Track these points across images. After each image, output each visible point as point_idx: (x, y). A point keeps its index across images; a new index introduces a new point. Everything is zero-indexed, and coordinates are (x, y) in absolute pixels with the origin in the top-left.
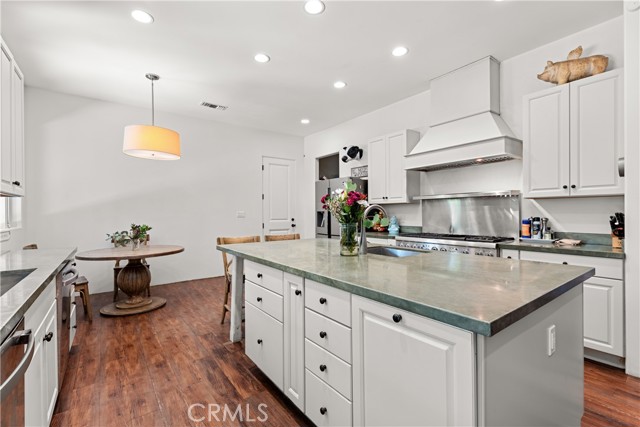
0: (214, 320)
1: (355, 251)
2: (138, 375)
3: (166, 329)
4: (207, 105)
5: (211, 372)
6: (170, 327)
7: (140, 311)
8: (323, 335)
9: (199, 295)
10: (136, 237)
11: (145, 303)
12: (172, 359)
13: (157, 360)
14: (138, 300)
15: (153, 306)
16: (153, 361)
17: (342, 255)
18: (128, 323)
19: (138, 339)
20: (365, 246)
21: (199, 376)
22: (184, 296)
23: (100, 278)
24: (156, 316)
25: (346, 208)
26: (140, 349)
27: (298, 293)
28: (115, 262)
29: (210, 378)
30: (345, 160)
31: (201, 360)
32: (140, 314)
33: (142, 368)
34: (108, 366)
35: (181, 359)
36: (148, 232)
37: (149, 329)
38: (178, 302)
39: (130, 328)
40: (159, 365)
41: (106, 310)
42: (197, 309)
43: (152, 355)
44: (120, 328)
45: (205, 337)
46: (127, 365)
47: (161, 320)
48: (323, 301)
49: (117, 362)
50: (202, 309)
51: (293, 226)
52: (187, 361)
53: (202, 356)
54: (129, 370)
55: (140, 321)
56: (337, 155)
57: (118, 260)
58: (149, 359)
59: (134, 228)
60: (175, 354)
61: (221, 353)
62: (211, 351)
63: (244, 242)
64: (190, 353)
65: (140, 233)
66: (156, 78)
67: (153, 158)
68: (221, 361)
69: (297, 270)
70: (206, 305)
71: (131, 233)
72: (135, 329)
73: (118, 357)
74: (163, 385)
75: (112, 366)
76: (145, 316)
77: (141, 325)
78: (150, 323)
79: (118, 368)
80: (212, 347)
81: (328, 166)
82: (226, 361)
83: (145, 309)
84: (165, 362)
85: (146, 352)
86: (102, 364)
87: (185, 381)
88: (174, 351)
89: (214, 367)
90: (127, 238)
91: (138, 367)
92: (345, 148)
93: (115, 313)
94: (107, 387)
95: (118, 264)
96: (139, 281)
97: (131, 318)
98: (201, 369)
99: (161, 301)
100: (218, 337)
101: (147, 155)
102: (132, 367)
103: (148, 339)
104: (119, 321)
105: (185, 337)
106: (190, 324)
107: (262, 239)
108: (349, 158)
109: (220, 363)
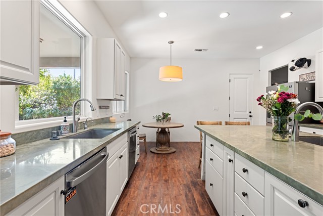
0: (195, 165)
1: (287, 138)
2: (157, 182)
3: (173, 164)
4: (197, 50)
5: (188, 193)
6: (174, 164)
7: (164, 153)
8: (245, 194)
9: (191, 150)
10: (164, 118)
11: (167, 149)
12: (171, 179)
13: (165, 178)
14: (164, 148)
15: (170, 152)
16: (164, 178)
17: (273, 140)
18: (159, 157)
19: (160, 166)
20: (297, 134)
21: (181, 193)
22: (184, 149)
23: (151, 136)
24: (171, 157)
25: (277, 105)
26: (160, 171)
27: (230, 161)
28: (157, 129)
29: (186, 196)
30: (292, 69)
31: (184, 185)
32: (164, 154)
33: (159, 180)
34: (147, 174)
35: (175, 181)
36: (169, 116)
37: (166, 162)
38: (180, 152)
39: (159, 159)
40: (166, 181)
41: (152, 150)
42: (189, 157)
43: (164, 175)
44: (155, 159)
45: (189, 173)
46: (154, 177)
47: (171, 159)
48: (245, 171)
49: (150, 174)
50: (191, 158)
51: (250, 116)
52: (178, 183)
53: (185, 182)
54: (154, 179)
55: (163, 157)
56: (287, 67)
57: (159, 128)
58: (162, 177)
59: (163, 114)
60: (174, 178)
61: (195, 184)
62: (190, 181)
63: (212, 124)
64: (180, 179)
65: (165, 117)
66: (172, 42)
67: (170, 81)
68: (194, 189)
69: (230, 146)
70: (193, 156)
71: (162, 116)
72: (160, 161)
73: (152, 172)
74: (165, 191)
75: (149, 175)
76: (166, 156)
77: (163, 159)
78: (167, 159)
79: (150, 176)
80: (191, 179)
81: (279, 75)
82: (196, 190)
83: (166, 152)
84: (168, 180)
85: (162, 172)
86: (145, 173)
87: (174, 192)
88: (174, 176)
89: (190, 191)
90: (160, 118)
91: (157, 179)
92: (293, 61)
93: (155, 151)
94: (145, 184)
95: (158, 130)
96: (164, 139)
97: (160, 155)
98: (183, 190)
99: (174, 150)
100: (195, 175)
101: (168, 80)
102: (155, 178)
103: (165, 167)
104: (156, 155)
105: (180, 170)
106: (183, 165)
107: (223, 123)
108: (296, 67)
109: (193, 189)
